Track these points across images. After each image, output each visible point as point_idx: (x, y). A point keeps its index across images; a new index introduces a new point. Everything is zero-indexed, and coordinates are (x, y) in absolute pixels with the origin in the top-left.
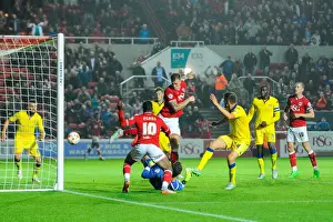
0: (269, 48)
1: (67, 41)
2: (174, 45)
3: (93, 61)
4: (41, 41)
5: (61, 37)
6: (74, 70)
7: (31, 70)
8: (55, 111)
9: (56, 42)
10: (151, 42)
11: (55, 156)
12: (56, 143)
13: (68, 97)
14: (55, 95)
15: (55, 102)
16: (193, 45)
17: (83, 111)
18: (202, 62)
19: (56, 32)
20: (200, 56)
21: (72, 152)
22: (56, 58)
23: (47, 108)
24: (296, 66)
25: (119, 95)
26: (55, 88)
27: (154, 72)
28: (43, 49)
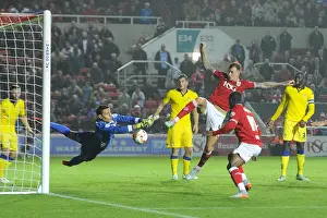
0: (290, 30)
1: (54, 20)
2: (180, 25)
3: (85, 43)
4: (24, 19)
5: (48, 15)
6: (63, 54)
7: (12, 53)
8: (40, 100)
9: (42, 21)
10: (154, 22)
11: (40, 153)
12: (41, 138)
13: (55, 85)
14: (40, 82)
15: (40, 90)
16: (203, 26)
17: (73, 100)
18: (213, 46)
19: (42, 9)
20: (210, 39)
21: (59, 149)
22: (42, 39)
23: (31, 97)
24: (321, 51)
25: (115, 82)
26: (40, 74)
27: (158, 57)
28: (27, 28)
